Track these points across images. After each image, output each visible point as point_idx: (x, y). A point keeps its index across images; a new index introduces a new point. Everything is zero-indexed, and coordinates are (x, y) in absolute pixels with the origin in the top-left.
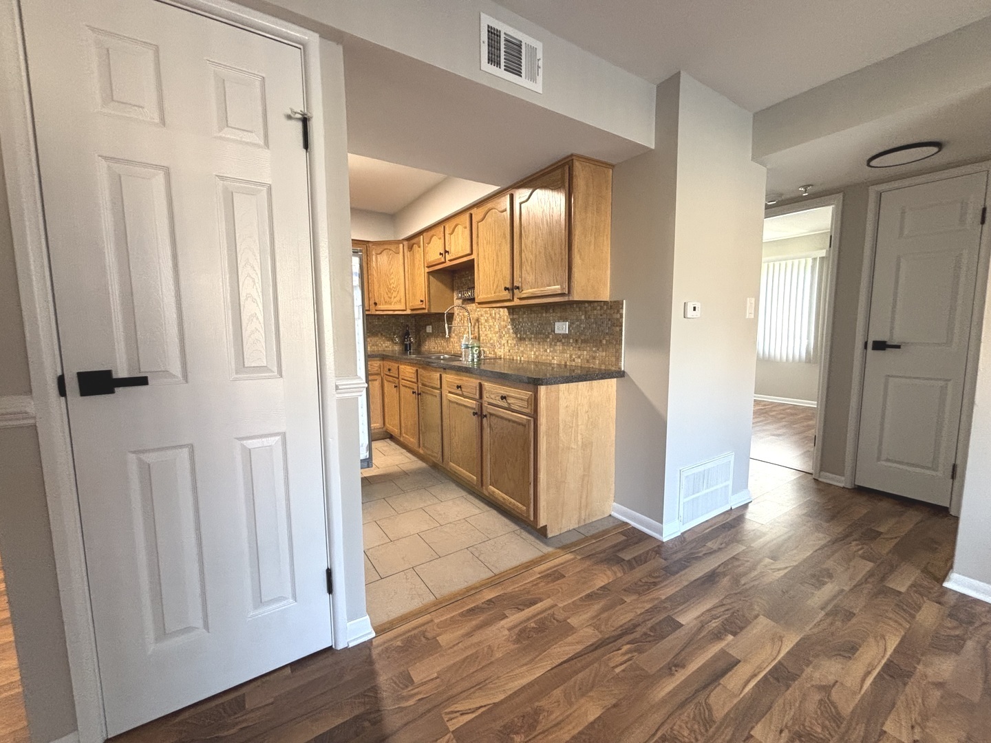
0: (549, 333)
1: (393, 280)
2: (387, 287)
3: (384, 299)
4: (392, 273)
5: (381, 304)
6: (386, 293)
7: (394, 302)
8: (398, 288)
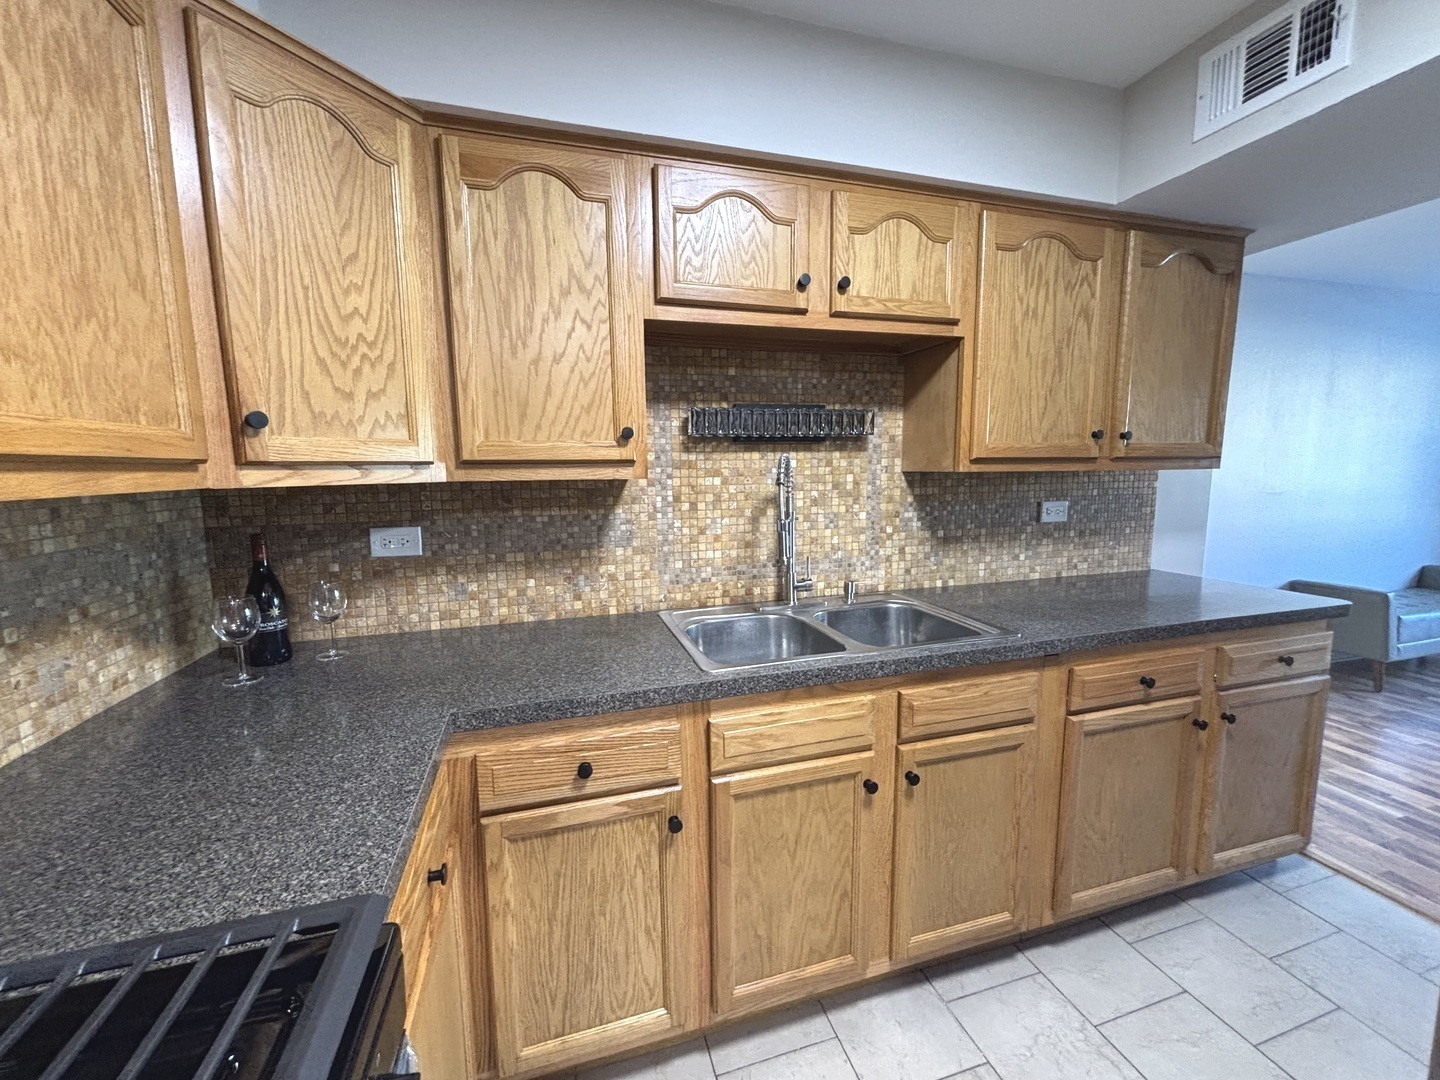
0: (1024, 523)
1: (358, 301)
2: (325, 327)
3: (306, 395)
4: (354, 257)
5: (288, 427)
6: (320, 362)
7: (368, 420)
8: (389, 348)
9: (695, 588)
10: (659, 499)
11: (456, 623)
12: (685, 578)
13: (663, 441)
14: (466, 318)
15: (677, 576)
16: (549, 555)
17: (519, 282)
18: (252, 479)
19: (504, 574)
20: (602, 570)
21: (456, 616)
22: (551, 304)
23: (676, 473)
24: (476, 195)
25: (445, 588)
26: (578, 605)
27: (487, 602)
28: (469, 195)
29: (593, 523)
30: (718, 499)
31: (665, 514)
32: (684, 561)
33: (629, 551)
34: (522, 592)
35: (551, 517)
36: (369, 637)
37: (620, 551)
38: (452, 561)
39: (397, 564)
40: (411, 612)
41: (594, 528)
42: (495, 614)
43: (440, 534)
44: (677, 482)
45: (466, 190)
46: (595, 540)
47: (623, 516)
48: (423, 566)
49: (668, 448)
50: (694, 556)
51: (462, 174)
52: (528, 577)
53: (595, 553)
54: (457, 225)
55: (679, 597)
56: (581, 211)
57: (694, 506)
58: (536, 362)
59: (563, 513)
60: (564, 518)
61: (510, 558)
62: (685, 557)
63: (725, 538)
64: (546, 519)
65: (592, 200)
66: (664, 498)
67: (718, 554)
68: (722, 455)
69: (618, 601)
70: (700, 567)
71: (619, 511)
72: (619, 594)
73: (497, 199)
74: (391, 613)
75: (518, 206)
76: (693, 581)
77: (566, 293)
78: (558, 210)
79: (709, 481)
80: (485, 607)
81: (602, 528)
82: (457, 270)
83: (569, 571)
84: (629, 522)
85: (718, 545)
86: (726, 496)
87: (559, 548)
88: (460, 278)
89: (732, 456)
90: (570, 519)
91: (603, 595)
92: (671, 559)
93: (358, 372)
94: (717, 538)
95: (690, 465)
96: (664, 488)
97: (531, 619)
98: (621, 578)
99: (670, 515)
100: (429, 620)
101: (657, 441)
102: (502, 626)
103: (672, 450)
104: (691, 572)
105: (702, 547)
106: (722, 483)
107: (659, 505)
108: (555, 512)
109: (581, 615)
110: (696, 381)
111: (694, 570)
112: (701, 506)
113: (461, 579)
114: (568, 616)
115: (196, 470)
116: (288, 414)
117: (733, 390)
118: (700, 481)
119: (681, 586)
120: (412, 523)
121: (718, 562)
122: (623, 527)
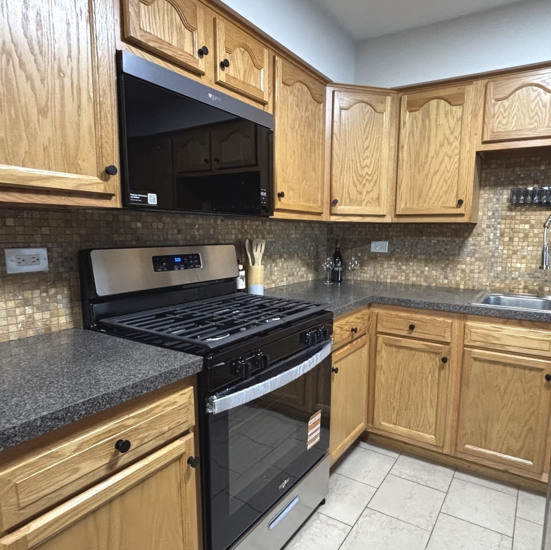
1: (367, 162)
2: (356, 172)
3: (349, 194)
4: (367, 148)
5: (343, 204)
6: (354, 183)
7: (366, 200)
8: (375, 176)
9: (508, 282)
10: (492, 234)
11: (396, 281)
12: (502, 276)
13: (497, 206)
14: (403, 160)
15: (498, 274)
16: (435, 257)
17: (424, 144)
18: (334, 219)
19: (416, 264)
20: (459, 266)
21: (396, 278)
22: (435, 151)
23: (503, 221)
24: (412, 115)
25: (393, 266)
26: (446, 281)
27: (408, 274)
28: (410, 115)
29: (457, 244)
30: (526, 236)
31: (494, 242)
32: (502, 267)
33: (473, 259)
34: (422, 272)
35: (438, 240)
36: (367, 281)
37: (468, 259)
38: (397, 255)
39: (379, 255)
40: (381, 274)
41: (457, 247)
42: (411, 279)
43: (395, 245)
44: (503, 226)
45: (408, 113)
46: (457, 252)
47: (472, 242)
48: (388, 257)
49: (500, 209)
50: (509, 265)
51: (407, 108)
52: (425, 266)
53: (456, 258)
54: (404, 126)
55: (498, 285)
56: (451, 111)
57: (511, 239)
58: (427, 175)
59: (444, 239)
60: (444, 241)
61: (419, 257)
62: (503, 265)
63: (528, 257)
64: (436, 241)
65: (456, 105)
66: (495, 234)
67: (523, 266)
68: (532, 213)
69: (465, 283)
70: (512, 271)
71: (470, 239)
72: (466, 279)
73: (419, 114)
74: (375, 273)
75: (427, 115)
76: (506, 278)
77: (442, 145)
78: (442, 112)
79: (522, 226)
80: (407, 276)
81: (461, 247)
82: (402, 143)
83: (443, 265)
84: (474, 245)
85: (524, 261)
86: (532, 235)
87: (440, 254)
88: (403, 147)
89: (538, 213)
90: (446, 242)
91: (458, 279)
92: (495, 265)
93: (364, 185)
94: (524, 257)
95: (512, 218)
96: (496, 229)
97: (425, 284)
98: (468, 271)
99: (497, 243)
100: (387, 278)
101: (494, 206)
102: (413, 285)
103: (502, 210)
104: (506, 274)
105: (514, 261)
106: (530, 228)
107: (491, 237)
108: (440, 238)
109: (446, 286)
110: (520, 175)
111: (508, 272)
112: (516, 239)
113: (400, 264)
114: (441, 286)
115: (321, 216)
116: (344, 199)
117: (542, 177)
118: (517, 226)
119: (499, 280)
120: (385, 240)
121: (523, 270)
122: (471, 247)
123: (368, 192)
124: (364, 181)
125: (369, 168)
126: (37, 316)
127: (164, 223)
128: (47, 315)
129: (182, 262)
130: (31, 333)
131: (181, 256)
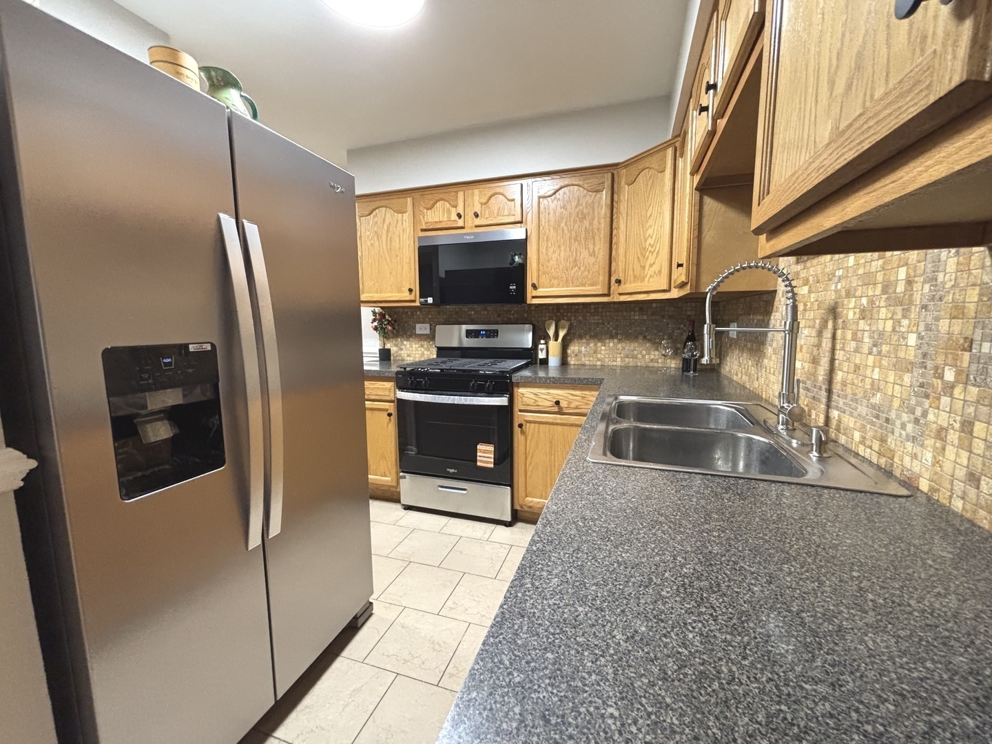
5: (628, 281)
6: (638, 258)
7: (648, 276)
8: (658, 245)
93: (647, 258)
123: (651, 266)
124: (647, 253)
125: (652, 238)
126: (426, 352)
127: (488, 311)
128: (429, 353)
129: (485, 334)
130: (423, 359)
131: (486, 330)
